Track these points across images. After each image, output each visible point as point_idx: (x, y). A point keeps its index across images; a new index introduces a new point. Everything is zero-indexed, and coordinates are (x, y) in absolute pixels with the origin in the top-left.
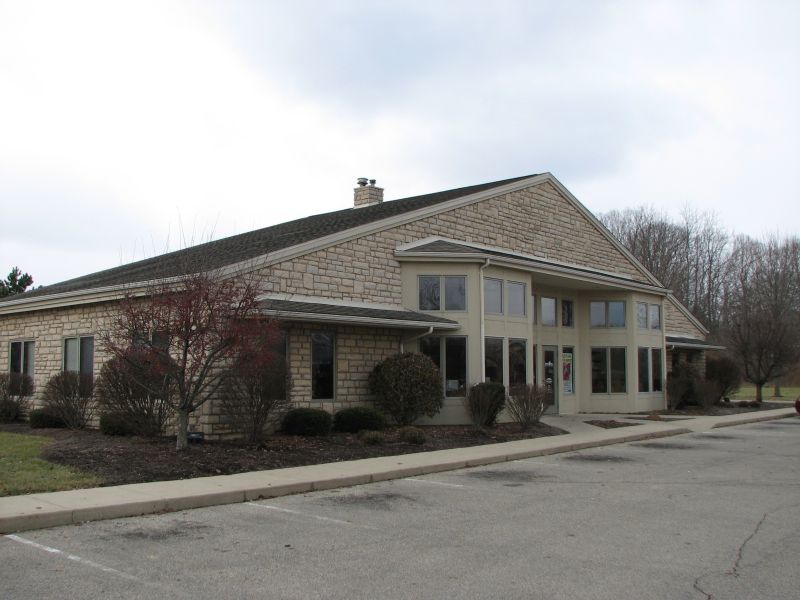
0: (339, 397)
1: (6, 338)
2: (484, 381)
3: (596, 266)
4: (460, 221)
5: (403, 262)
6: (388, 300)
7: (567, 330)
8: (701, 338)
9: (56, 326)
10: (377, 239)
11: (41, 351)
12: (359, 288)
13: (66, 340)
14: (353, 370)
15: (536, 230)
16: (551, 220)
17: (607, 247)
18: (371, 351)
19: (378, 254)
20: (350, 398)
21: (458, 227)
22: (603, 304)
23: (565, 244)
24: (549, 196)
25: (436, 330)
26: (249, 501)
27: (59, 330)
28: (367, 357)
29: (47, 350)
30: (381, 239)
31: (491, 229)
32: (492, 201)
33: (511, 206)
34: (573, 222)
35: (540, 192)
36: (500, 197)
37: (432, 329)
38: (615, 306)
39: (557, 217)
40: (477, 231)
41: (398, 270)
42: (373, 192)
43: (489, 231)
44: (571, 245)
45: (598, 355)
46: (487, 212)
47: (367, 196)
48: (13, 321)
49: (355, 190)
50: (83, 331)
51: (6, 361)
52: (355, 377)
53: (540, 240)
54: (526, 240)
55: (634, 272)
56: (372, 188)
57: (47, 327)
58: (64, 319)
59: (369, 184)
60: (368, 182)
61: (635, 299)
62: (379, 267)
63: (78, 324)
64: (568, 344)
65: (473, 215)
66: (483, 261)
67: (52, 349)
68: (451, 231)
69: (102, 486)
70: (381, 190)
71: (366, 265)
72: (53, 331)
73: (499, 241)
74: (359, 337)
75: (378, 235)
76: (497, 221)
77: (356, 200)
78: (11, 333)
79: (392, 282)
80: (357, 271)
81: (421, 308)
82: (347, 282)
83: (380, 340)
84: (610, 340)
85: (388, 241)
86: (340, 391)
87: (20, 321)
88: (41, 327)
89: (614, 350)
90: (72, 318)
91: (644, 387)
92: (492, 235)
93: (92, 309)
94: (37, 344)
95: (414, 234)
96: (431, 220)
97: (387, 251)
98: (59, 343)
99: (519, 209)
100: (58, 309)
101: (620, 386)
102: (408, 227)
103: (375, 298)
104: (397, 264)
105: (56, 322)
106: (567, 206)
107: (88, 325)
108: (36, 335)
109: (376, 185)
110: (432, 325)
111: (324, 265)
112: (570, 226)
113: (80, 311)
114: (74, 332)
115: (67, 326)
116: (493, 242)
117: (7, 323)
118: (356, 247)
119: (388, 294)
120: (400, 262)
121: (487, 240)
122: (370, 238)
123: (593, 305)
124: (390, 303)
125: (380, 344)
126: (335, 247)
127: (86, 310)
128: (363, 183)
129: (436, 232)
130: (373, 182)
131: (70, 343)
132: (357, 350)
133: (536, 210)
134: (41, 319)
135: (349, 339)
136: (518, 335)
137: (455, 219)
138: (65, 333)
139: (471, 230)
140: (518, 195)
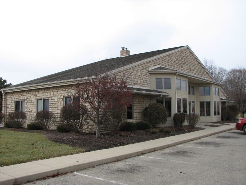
0: (134, 118)
1: (14, 100)
2: (177, 112)
3: (200, 76)
4: (165, 60)
5: (151, 73)
6: (147, 86)
7: (193, 96)
8: (226, 98)
9: (34, 95)
10: (144, 66)
11: (28, 104)
12: (139, 82)
13: (38, 100)
14: (138, 109)
15: (184, 64)
16: (188, 61)
17: (202, 70)
18: (143, 103)
19: (144, 71)
20: (137, 118)
21: (165, 62)
22: (203, 88)
23: (192, 68)
24: (188, 53)
25: (163, 96)
26: (139, 155)
27: (35, 97)
28: (142, 105)
29: (30, 104)
30: (145, 66)
31: (173, 63)
32: (173, 54)
33: (178, 56)
34: (194, 61)
35: (185, 52)
36: (175, 53)
37: (162, 96)
38: (207, 88)
39: (190, 60)
40: (169, 64)
41: (149, 76)
42: (127, 52)
43: (173, 64)
44: (194, 69)
45: (202, 104)
46: (172, 58)
47: (125, 53)
48: (16, 94)
49: (121, 51)
50: (45, 97)
51: (14, 107)
52: (139, 111)
53: (186, 67)
54: (182, 67)
55: (209, 77)
56: (126, 50)
57: (30, 96)
58: (37, 93)
59: (125, 49)
60: (125, 48)
61: (213, 86)
62: (144, 75)
63: (42, 95)
64: (193, 100)
65: (169, 58)
66: (176, 73)
67: (32, 103)
68: (163, 63)
69: (86, 152)
70: (129, 51)
71: (141, 74)
72: (32, 97)
73: (175, 67)
74: (139, 98)
75: (144, 64)
76: (175, 61)
77: (121, 54)
78: (15, 98)
79: (148, 80)
80: (138, 76)
81: (157, 89)
82: (136, 80)
83: (145, 99)
84: (206, 99)
85: (147, 67)
86: (135, 116)
87: (19, 94)
88: (27, 96)
89: (207, 102)
90: (40, 92)
91: (215, 114)
92: (174, 65)
93: (48, 89)
94: (26, 101)
95: (153, 64)
96: (158, 60)
97: (146, 70)
98: (35, 101)
99: (180, 57)
100: (34, 90)
101: (209, 114)
102: (152, 62)
103: (143, 85)
104: (149, 74)
105: (34, 94)
106: (192, 56)
107: (47, 95)
108: (26, 98)
109: (128, 50)
110: (162, 94)
111: (129, 74)
112: (193, 62)
113: (43, 90)
114: (41, 97)
115: (38, 95)
116: (174, 67)
117: (14, 94)
118: (138, 68)
119: (147, 84)
120: (150, 73)
121: (172, 67)
122: (141, 65)
123: (200, 88)
124: (147, 87)
125: (145, 101)
126: (132, 68)
127: (46, 90)
128: (123, 49)
129: (159, 64)
130: (127, 49)
131: (39, 101)
132: (139, 102)
133: (184, 58)
134: (27, 93)
135: (137, 99)
136: (185, 97)
137: (164, 60)
138: (37, 98)
139: (168, 63)
140: (180, 52)
